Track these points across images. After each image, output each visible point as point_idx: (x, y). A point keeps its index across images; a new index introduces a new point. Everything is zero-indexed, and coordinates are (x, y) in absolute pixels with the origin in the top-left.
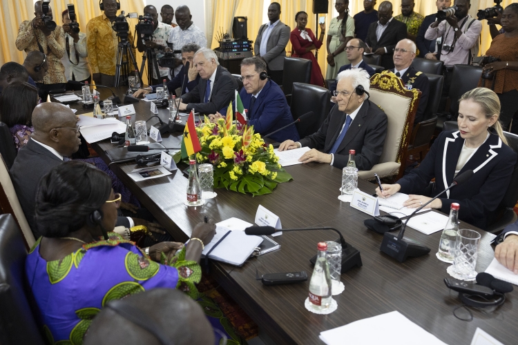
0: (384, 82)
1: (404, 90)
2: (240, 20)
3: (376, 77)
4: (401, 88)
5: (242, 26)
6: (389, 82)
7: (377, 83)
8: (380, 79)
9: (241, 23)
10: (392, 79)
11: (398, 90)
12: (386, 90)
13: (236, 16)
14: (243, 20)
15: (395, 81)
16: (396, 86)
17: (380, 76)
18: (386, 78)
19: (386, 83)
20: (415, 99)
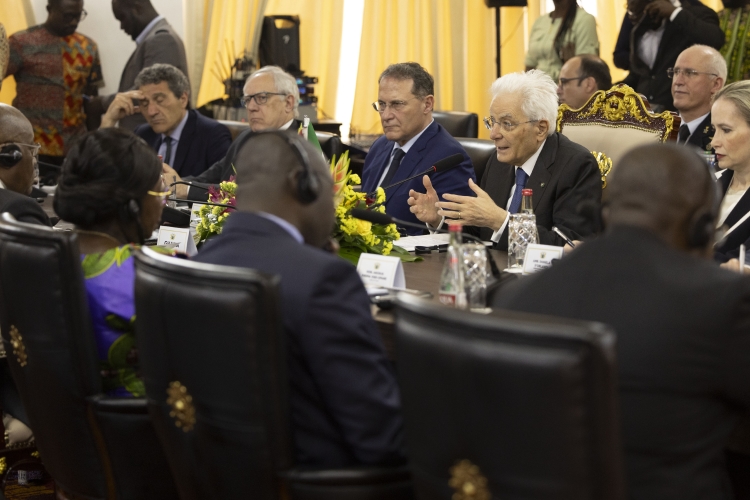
0: (612, 107)
1: (649, 117)
2: (279, 24)
3: (597, 99)
4: (643, 113)
5: (287, 38)
6: (621, 105)
7: (598, 111)
8: (605, 101)
9: (284, 31)
10: (626, 98)
11: (639, 117)
12: (617, 123)
13: (269, 12)
14: (289, 25)
15: (633, 101)
16: (634, 111)
17: (604, 97)
18: (614, 98)
19: (616, 108)
20: (668, 131)
